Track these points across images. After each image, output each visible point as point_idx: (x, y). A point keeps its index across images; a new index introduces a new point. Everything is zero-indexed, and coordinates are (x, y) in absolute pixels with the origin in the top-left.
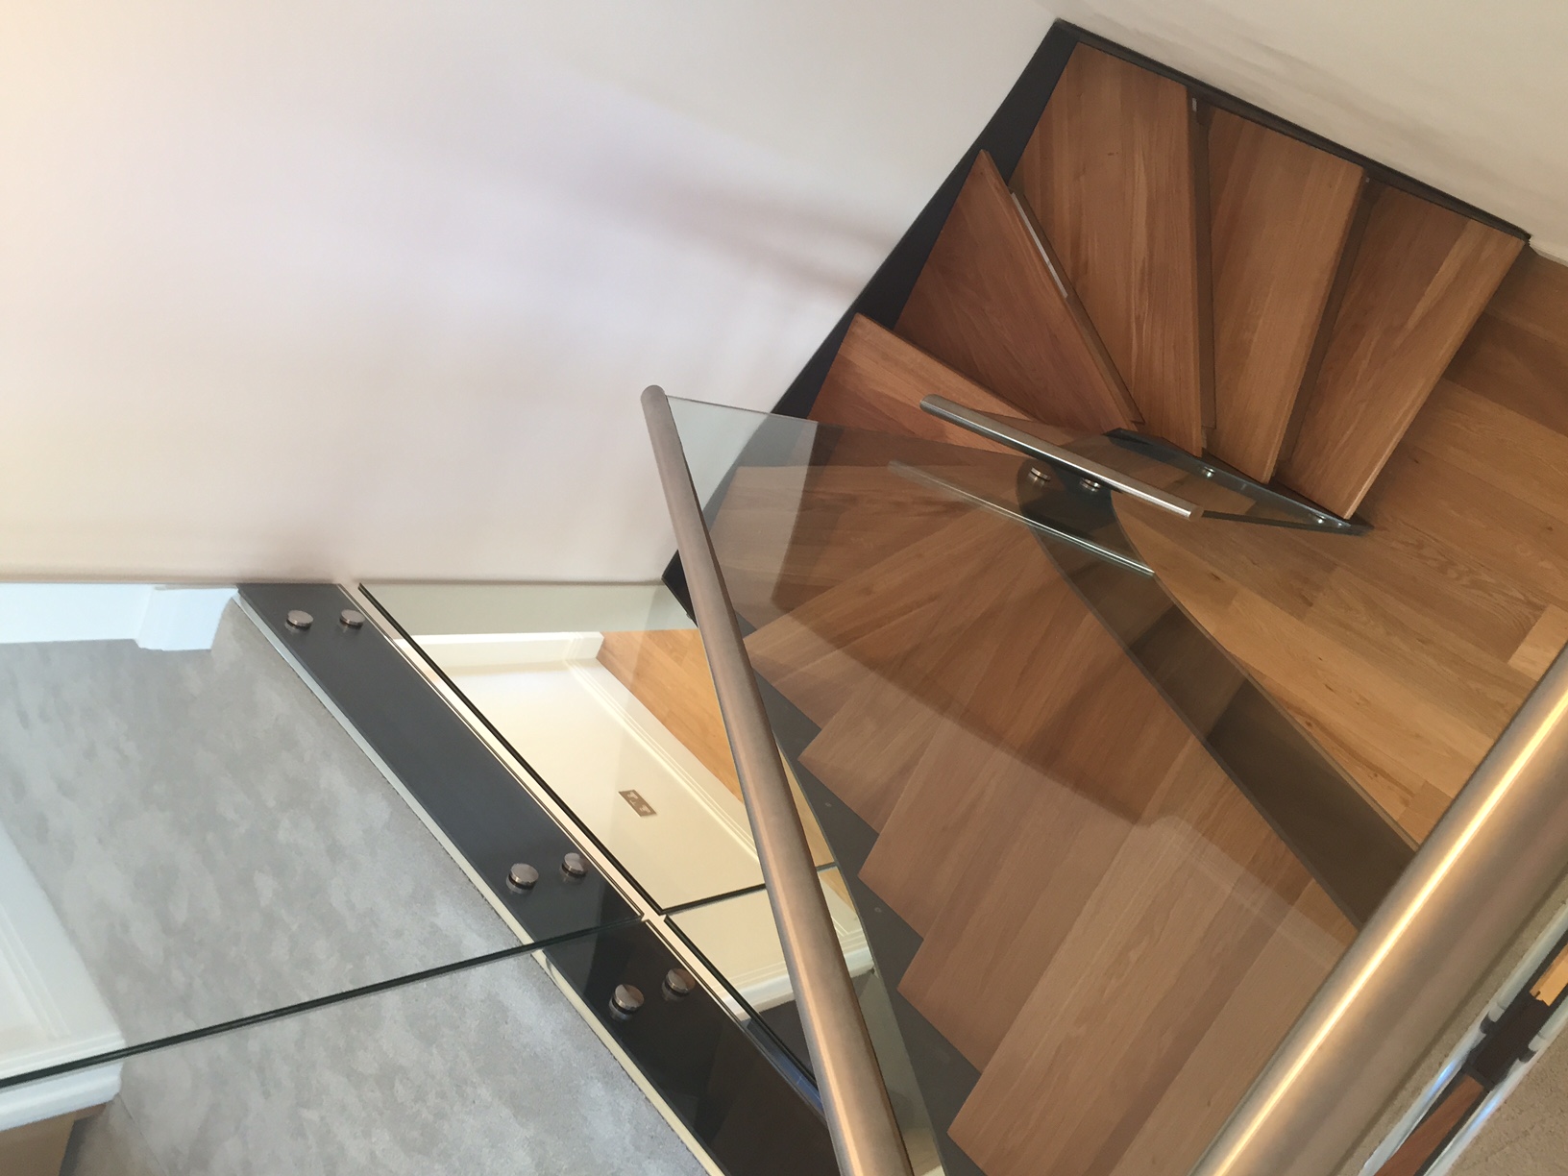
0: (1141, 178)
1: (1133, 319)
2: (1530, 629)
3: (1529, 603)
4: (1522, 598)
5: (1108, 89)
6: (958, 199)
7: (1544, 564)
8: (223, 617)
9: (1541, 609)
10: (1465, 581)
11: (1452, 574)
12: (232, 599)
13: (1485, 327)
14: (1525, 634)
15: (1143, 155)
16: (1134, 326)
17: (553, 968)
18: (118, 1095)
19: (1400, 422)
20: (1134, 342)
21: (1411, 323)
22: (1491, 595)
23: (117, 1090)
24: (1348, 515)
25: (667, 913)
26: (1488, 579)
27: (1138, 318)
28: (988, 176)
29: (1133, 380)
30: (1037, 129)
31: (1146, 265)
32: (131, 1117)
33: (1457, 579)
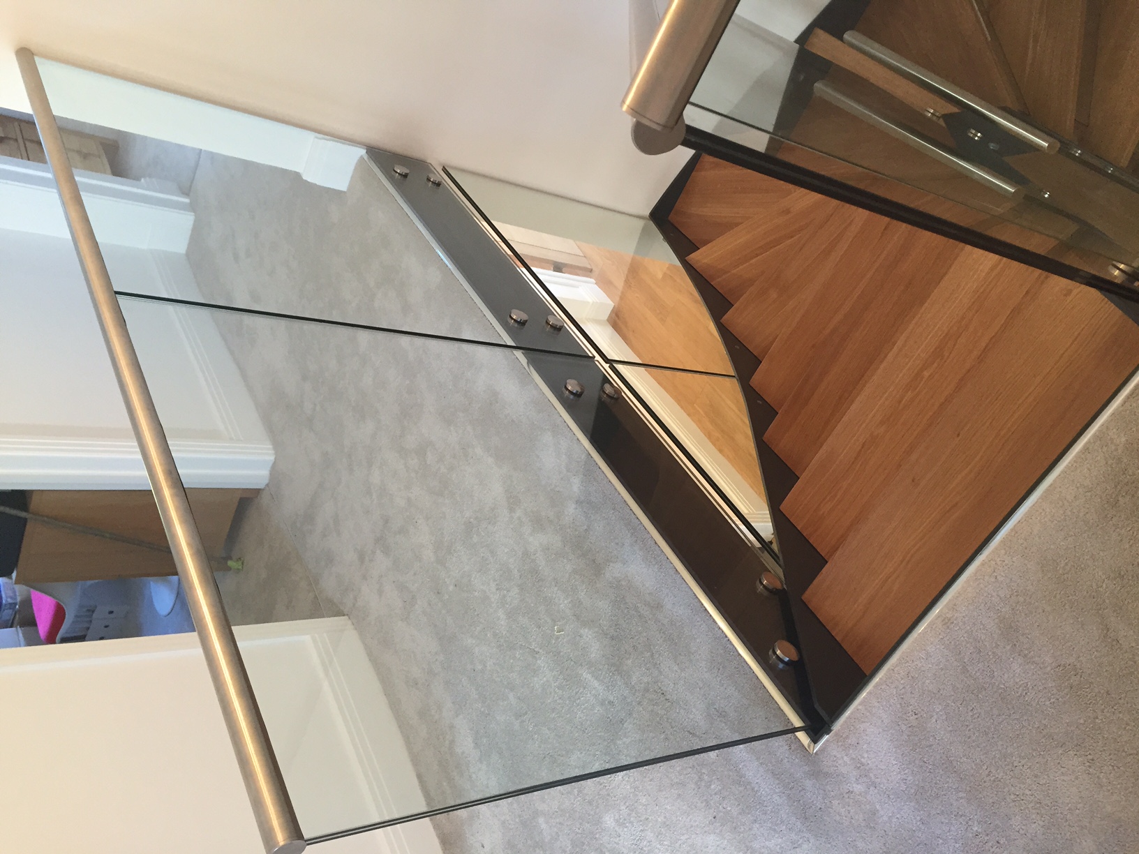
8: (356, 169)
12: (362, 157)
17: (532, 368)
18: (267, 485)
23: (266, 481)
25: (611, 362)
32: (273, 498)
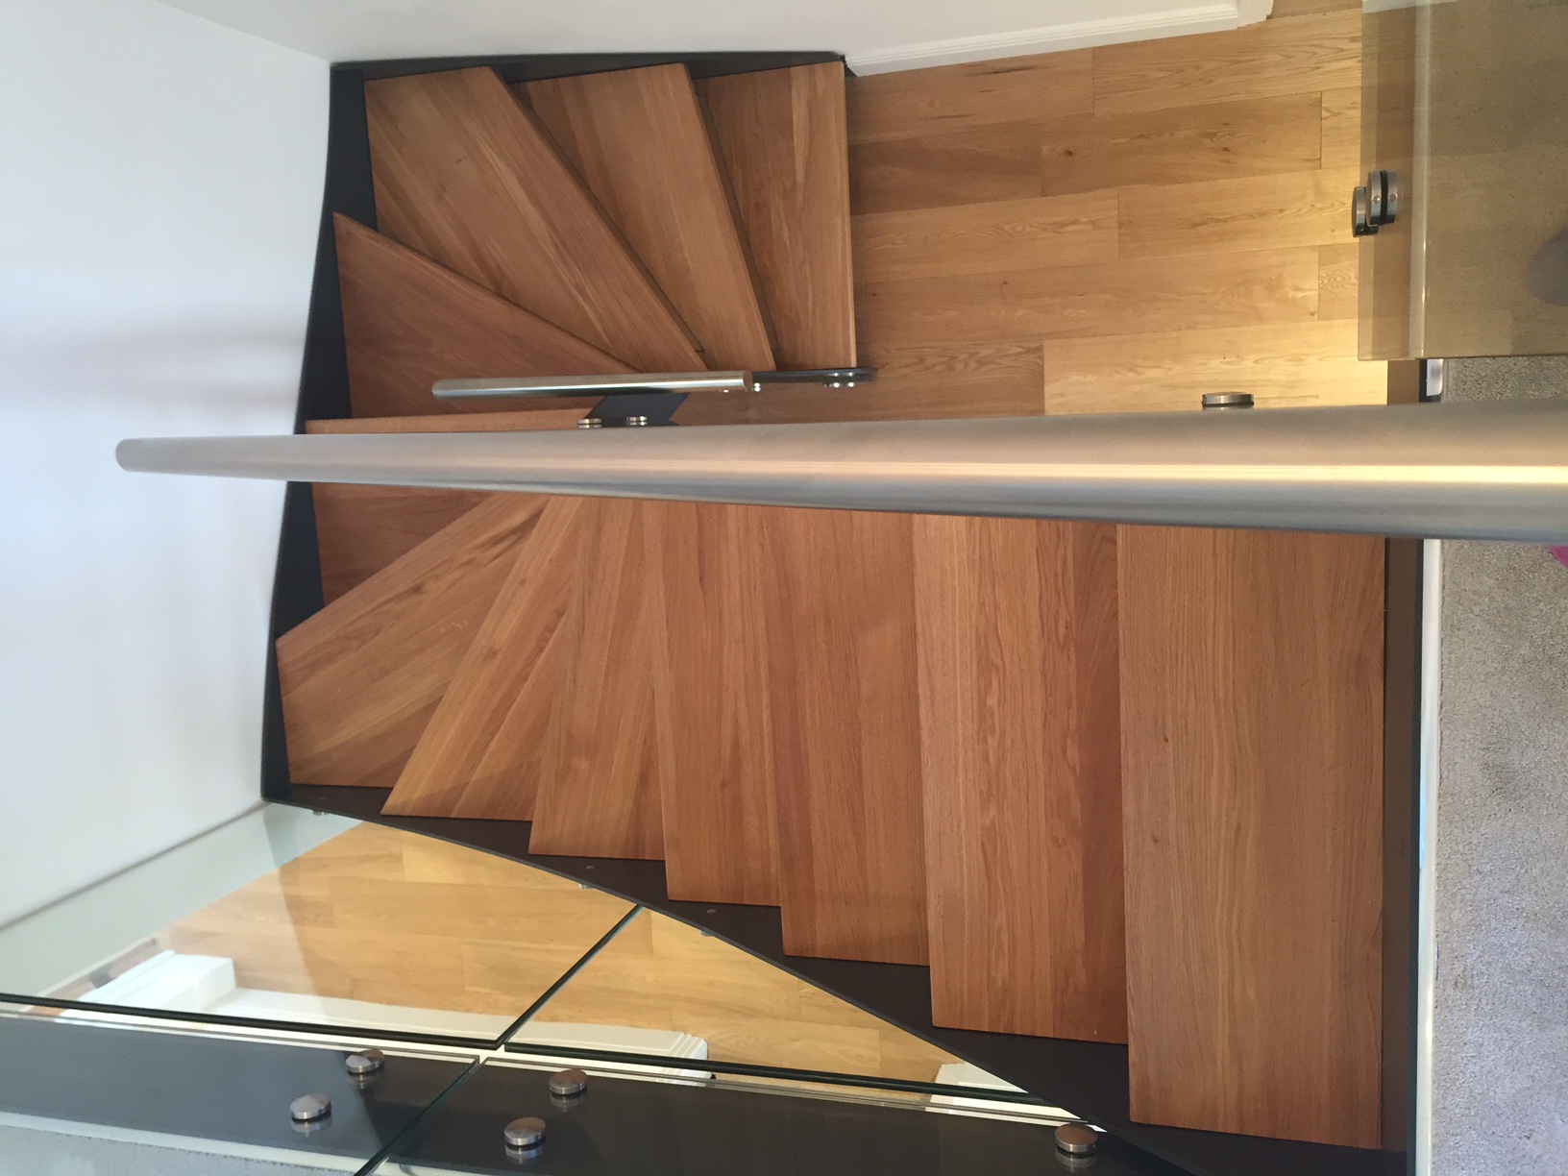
0: (501, 167)
1: (574, 291)
2: (1043, 371)
3: (1029, 351)
4: (1020, 350)
5: (418, 107)
6: (341, 270)
7: (1020, 313)
9: (1040, 349)
10: (973, 364)
11: (959, 366)
13: (857, 157)
14: (1042, 376)
15: (489, 144)
16: (578, 296)
19: (844, 264)
20: (588, 309)
21: (800, 178)
22: (999, 363)
24: (853, 363)
25: (502, 1039)
26: (988, 352)
27: (578, 288)
28: (355, 234)
29: (609, 343)
30: (374, 175)
31: (553, 235)
33: (965, 368)
